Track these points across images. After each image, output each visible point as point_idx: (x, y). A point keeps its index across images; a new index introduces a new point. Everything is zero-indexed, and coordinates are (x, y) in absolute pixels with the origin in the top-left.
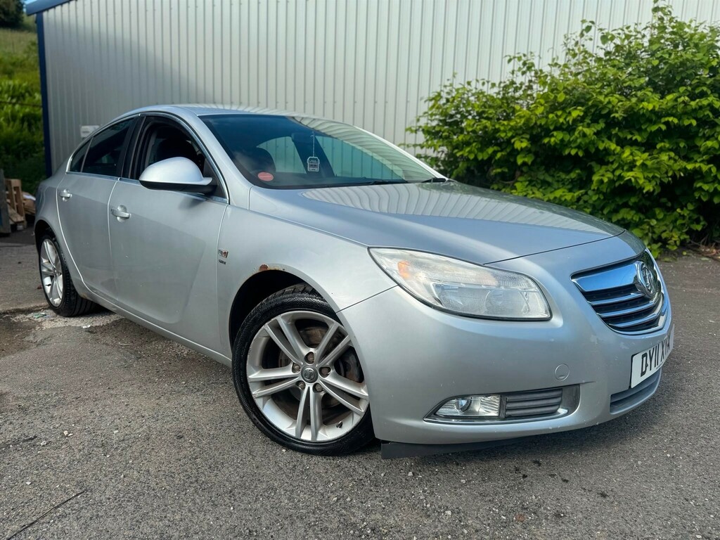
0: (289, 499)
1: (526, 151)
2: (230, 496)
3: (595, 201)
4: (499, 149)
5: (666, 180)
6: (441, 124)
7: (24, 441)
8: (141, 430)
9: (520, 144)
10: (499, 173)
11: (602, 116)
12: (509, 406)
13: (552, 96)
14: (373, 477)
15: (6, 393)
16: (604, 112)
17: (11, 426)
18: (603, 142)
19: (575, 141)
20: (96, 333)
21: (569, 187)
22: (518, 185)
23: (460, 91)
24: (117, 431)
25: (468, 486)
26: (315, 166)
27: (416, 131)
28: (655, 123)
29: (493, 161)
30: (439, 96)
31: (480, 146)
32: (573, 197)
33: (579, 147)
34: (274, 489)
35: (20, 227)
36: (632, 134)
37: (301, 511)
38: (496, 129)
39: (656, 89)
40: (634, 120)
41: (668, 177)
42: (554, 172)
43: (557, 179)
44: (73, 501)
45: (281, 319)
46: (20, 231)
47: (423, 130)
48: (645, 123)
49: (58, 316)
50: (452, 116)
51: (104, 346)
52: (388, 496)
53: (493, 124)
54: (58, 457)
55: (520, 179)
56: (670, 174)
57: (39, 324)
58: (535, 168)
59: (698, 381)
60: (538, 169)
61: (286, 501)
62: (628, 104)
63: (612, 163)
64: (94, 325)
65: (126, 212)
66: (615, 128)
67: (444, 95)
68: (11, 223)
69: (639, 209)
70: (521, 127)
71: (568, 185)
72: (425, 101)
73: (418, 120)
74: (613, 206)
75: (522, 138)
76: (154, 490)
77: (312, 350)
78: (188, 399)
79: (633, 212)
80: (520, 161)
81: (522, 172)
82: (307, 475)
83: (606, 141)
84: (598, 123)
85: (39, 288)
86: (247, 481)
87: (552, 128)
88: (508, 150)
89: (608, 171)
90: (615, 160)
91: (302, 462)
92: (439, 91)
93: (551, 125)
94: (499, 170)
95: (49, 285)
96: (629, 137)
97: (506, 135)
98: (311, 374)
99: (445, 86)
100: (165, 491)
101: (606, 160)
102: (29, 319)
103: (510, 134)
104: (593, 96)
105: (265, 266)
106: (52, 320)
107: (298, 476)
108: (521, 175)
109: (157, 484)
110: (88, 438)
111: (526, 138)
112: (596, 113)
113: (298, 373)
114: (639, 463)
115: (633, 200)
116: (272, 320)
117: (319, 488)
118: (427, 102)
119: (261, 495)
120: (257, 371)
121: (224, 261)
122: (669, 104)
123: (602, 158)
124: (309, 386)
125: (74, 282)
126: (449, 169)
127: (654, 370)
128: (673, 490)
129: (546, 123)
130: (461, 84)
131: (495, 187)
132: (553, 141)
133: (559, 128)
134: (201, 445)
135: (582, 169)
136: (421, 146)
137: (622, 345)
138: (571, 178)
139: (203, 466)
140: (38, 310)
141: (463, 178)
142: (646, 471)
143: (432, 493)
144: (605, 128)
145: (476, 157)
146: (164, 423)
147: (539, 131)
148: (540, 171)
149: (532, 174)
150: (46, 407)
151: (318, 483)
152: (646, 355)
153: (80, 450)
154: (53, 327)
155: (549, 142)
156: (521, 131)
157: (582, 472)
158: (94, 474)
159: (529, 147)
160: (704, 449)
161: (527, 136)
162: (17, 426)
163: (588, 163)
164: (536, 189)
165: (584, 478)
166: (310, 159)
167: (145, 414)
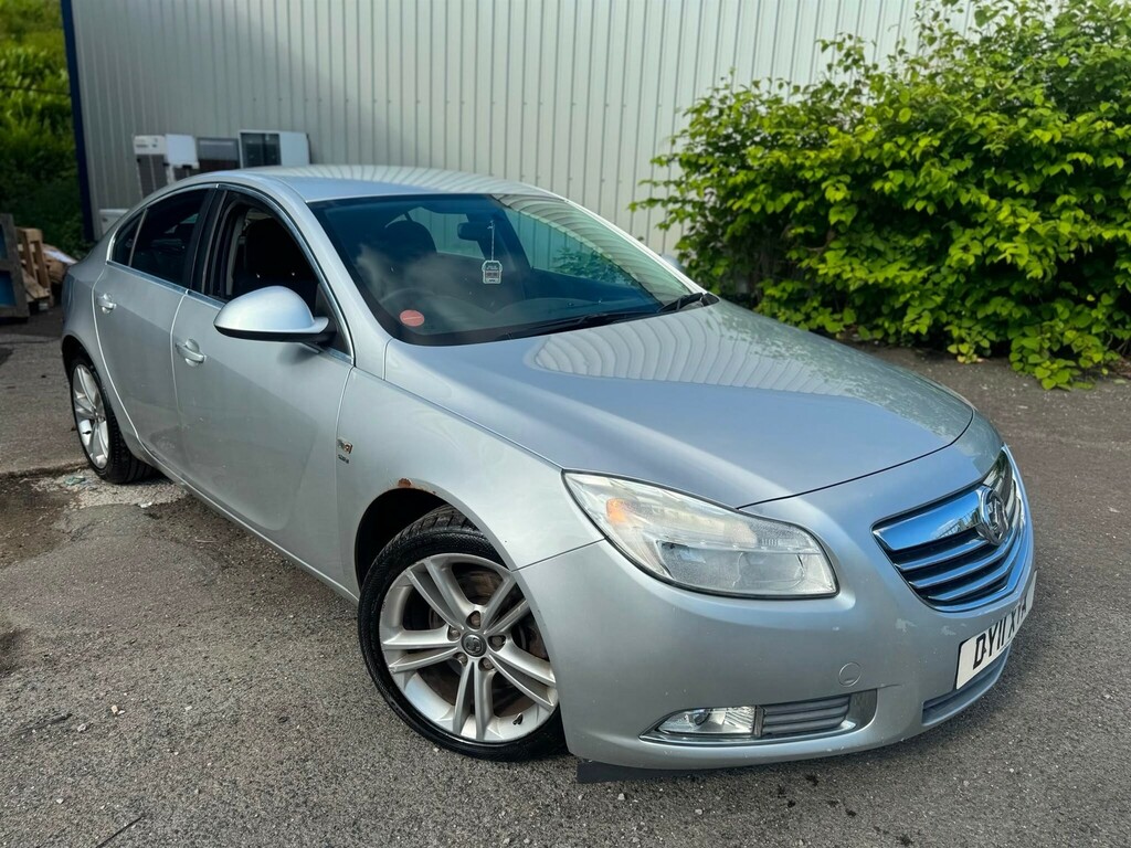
0: (440, 840)
1: (846, 203)
2: (354, 832)
3: (953, 284)
4: (802, 195)
5: (1065, 258)
6: (710, 150)
7: (54, 722)
8: (226, 704)
9: (836, 194)
10: (800, 234)
11: (969, 148)
12: (767, 720)
13: (890, 113)
14: (566, 801)
15: (27, 631)
16: (973, 141)
17: (34, 694)
18: (968, 191)
19: (922, 187)
20: (161, 517)
21: (912, 259)
22: (829, 255)
23: (742, 97)
24: (190, 707)
25: (705, 820)
26: (495, 274)
27: (669, 161)
28: (1053, 162)
29: (791, 215)
30: (708, 105)
31: (770, 190)
32: (915, 277)
33: (928, 198)
34: (418, 820)
35: (44, 306)
36: (1016, 179)
38: (796, 164)
39: (1061, 102)
40: (1020, 156)
41: (1069, 252)
42: (890, 233)
43: (893, 245)
44: (125, 835)
45: (432, 564)
46: (45, 311)
47: (680, 160)
48: (1039, 160)
49: (104, 483)
50: (728, 137)
51: (173, 545)
52: (586, 836)
53: (792, 155)
54: (103, 753)
55: (833, 245)
56: (1073, 247)
57: (74, 495)
58: (858, 226)
59: (1076, 628)
60: (864, 227)
62: (1013, 129)
63: (982, 225)
64: (159, 501)
65: (198, 352)
66: (990, 169)
67: (716, 103)
68: (29, 300)
69: (1022, 300)
70: (838, 162)
71: (909, 256)
72: (685, 115)
73: (674, 142)
74: (982, 293)
75: (839, 181)
76: (242, 817)
77: (478, 608)
78: (298, 648)
79: (1010, 305)
80: (833, 219)
81: (837, 232)
82: (469, 796)
83: (973, 189)
84: (962, 159)
85: (73, 430)
86: (379, 803)
87: (887, 164)
88: (816, 198)
89: (976, 238)
90: (986, 220)
91: (462, 771)
92: (707, 96)
93: (887, 159)
94: (801, 230)
95: (88, 433)
96: (1011, 184)
97: (814, 175)
98: (476, 645)
99: (717, 90)
100: (259, 820)
101: (973, 220)
102: (59, 485)
103: (819, 174)
104: (957, 115)
105: (405, 481)
106: (94, 490)
107: (455, 796)
108: (835, 239)
109: (247, 807)
110: (147, 718)
111: (844, 183)
112: (961, 143)
113: (457, 641)
114: (966, 783)
115: (1016, 288)
116: (418, 563)
117: (485, 820)
118: (689, 115)
119: (399, 830)
120: (397, 632)
121: (347, 458)
122: (1081, 131)
123: (967, 217)
124: (474, 660)
125: (125, 437)
126: (722, 223)
128: (1010, 834)
129: (879, 157)
130: (742, 86)
131: (793, 255)
132: (887, 186)
133: (898, 165)
134: (314, 736)
135: (933, 232)
136: (678, 184)
137: (945, 631)
138: (915, 246)
139: (315, 775)
140: (73, 471)
141: (743, 238)
142: (974, 798)
143: (651, 831)
144: (973, 167)
145: (763, 208)
146: (260, 693)
147: (867, 169)
148: (866, 232)
149: (854, 236)
150: (85, 658)
151: (484, 810)
152: (983, 637)
153: (135, 742)
154: (97, 504)
155: (882, 188)
156: (838, 170)
157: (877, 799)
158: (156, 787)
159: (849, 197)
160: (1067, 759)
161: (847, 179)
162: (43, 695)
163: (942, 223)
164: (859, 261)
165: (880, 810)
166: (487, 264)
167: (233, 675)
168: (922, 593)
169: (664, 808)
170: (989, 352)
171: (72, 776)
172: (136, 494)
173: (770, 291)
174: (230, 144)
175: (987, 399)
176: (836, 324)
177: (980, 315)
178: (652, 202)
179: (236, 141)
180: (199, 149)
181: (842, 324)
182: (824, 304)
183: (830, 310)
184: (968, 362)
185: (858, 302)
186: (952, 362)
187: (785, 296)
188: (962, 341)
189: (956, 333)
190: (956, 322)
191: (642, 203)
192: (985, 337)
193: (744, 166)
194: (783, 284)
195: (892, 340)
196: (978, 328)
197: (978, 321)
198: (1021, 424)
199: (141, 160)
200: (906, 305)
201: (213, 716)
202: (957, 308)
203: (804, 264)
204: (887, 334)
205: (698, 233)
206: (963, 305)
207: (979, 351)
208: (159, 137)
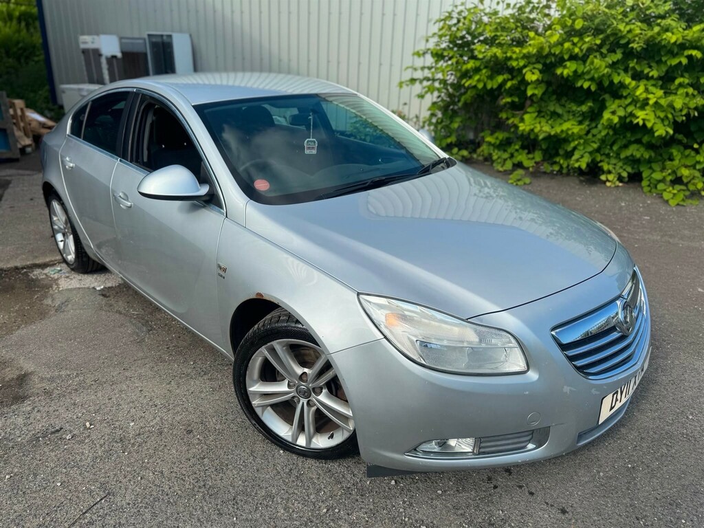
0: (285, 509)
1: (538, 82)
2: (233, 504)
3: (605, 136)
4: (510, 77)
5: (679, 119)
6: (451, 46)
7: (53, 433)
8: (155, 422)
9: (532, 76)
10: (508, 103)
11: (618, 45)
12: (483, 445)
13: (569, 22)
14: (360, 485)
15: (32, 373)
16: (623, 42)
17: (39, 414)
18: (619, 74)
19: (588, 72)
20: (109, 296)
21: (580, 119)
22: (526, 117)
23: (472, 11)
24: (133, 424)
25: (444, 497)
26: (313, 148)
27: (424, 53)
28: (674, 55)
29: (503, 90)
30: (450, 17)
31: (490, 73)
32: (581, 130)
33: (592, 79)
34: (272, 497)
35: (29, 150)
36: (650, 67)
37: (295, 522)
38: (506, 57)
39: (682, 15)
40: (653, 51)
41: (682, 116)
42: (566, 101)
43: (568, 110)
44: (98, 506)
45: (277, 344)
46: (29, 154)
47: (432, 53)
48: (665, 55)
49: (73, 272)
50: (463, 38)
51: (117, 315)
52: (372, 507)
53: (505, 51)
54: (83, 453)
55: (529, 110)
56: (684, 112)
57: (55, 281)
58: (546, 97)
59: (674, 371)
60: (549, 98)
61: (282, 511)
62: (650, 33)
63: (626, 98)
64: (109, 285)
65: (127, 200)
66: (633, 60)
67: (455, 15)
68: (19, 146)
69: (650, 146)
70: (534, 55)
71: (578, 117)
72: (435, 23)
73: (427, 41)
74: (624, 142)
75: (534, 68)
76: (167, 495)
77: (306, 370)
78: (196, 384)
79: (642, 150)
80: (529, 93)
81: (532, 101)
82: (302, 481)
83: (622, 73)
84: (616, 53)
85: (52, 237)
86: (248, 486)
87: (566, 57)
88: (519, 79)
89: (621, 106)
90: (629, 94)
91: (297, 465)
92: (450, 10)
93: (567, 53)
94: (509, 100)
95: (62, 241)
96: (646, 71)
98: (305, 392)
99: (456, 6)
100: (177, 496)
101: (620, 94)
102: (46, 274)
103: (522, 63)
104: (613, 24)
105: (260, 295)
106: (67, 277)
107: (293, 481)
108: (531, 106)
109: (170, 488)
110: (108, 431)
111: (538, 69)
112: (614, 42)
113: (294, 389)
114: (601, 474)
115: (646, 139)
116: (269, 344)
117: (312, 497)
118: (437, 24)
119: (261, 504)
120: (257, 383)
121: (224, 275)
122: (695, 35)
123: (616, 91)
124: (304, 401)
125: (84, 246)
126: (458, 94)
127: (624, 400)
128: (627, 506)
129: (561, 52)
130: (472, 3)
131: (503, 115)
132: (566, 72)
133: (573, 58)
134: (208, 442)
135: (594, 101)
136: (430, 68)
137: (594, 391)
138: (582, 111)
139: (209, 468)
140: (54, 265)
141: (472, 104)
142: (606, 484)
143: (411, 504)
144: (621, 59)
145: (485, 85)
146: (174, 414)
147: (553, 60)
148: (551, 101)
149: (543, 104)
150: (68, 391)
151: (311, 491)
152: (617, 393)
153: (101, 446)
154: (70, 287)
155: (562, 73)
156: (534, 60)
157: (548, 484)
158: (115, 475)
159: (540, 78)
160: (664, 459)
161: (540, 66)
162: (44, 415)
163: (600, 96)
164: (545, 120)
165: (549, 491)
166: (308, 141)
167: (158, 402)
168: (580, 369)
169: (419, 489)
170: (626, 180)
171: (65, 468)
172: (93, 280)
173: (488, 139)
174: (141, 41)
175: (623, 212)
176: (529, 161)
177: (623, 156)
178: (413, 81)
179: (144, 39)
180: (121, 45)
181: (533, 161)
182: (523, 147)
183: (526, 151)
184: (613, 186)
185: (544, 146)
186: (603, 185)
187: (498, 142)
188: (609, 172)
189: (606, 167)
190: (607, 160)
191: (407, 81)
192: (624, 170)
193: (473, 57)
194: (496, 135)
195: (565, 171)
196: (620, 164)
197: (620, 160)
198: (645, 229)
199: (85, 52)
200: (575, 148)
201: (147, 429)
202: (607, 151)
203: (510, 121)
204: (561, 167)
205: (443, 100)
206: (611, 148)
207: (620, 179)
208: (96, 37)
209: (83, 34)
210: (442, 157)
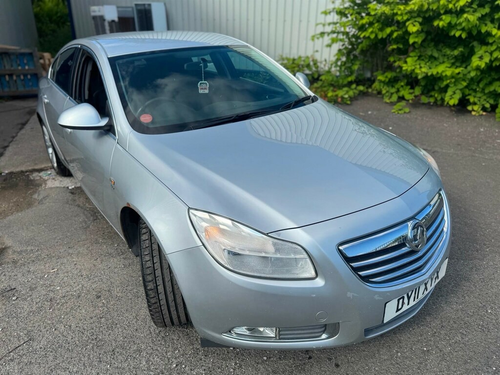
0: (146, 362)
1: (418, 32)
2: (112, 355)
4: (396, 29)
6: (352, 5)
7: (8, 292)
8: (77, 288)
9: (413, 28)
10: (395, 49)
12: (282, 333)
15: (9, 247)
17: (4, 277)
18: (486, 25)
19: (460, 24)
20: (75, 194)
21: (452, 62)
22: (409, 60)
25: (267, 362)
26: (205, 88)
27: (330, 12)
29: (391, 39)
31: (381, 26)
32: (453, 72)
33: (463, 29)
34: (140, 351)
37: (151, 373)
38: (394, 13)
42: (442, 47)
43: (443, 53)
44: (21, 348)
47: (336, 11)
49: (58, 176)
51: (76, 208)
52: (210, 366)
53: (392, 8)
54: (23, 308)
55: (411, 54)
57: (45, 181)
58: (425, 44)
60: (428, 44)
61: (144, 363)
63: (492, 44)
64: (77, 186)
70: (416, 11)
71: (451, 59)
73: (333, 2)
74: (489, 79)
75: (416, 21)
76: (69, 343)
78: (114, 262)
80: (411, 41)
81: (414, 47)
82: (165, 341)
83: (489, 24)
84: (484, 8)
86: (126, 341)
87: (442, 12)
88: (404, 30)
89: (487, 52)
90: (494, 41)
93: (442, 9)
94: (395, 47)
95: (51, 154)
97: (402, 18)
100: (75, 345)
101: (487, 41)
102: (40, 177)
103: (405, 18)
105: (129, 204)
106: (53, 179)
107: (159, 341)
108: (413, 51)
109: (72, 339)
110: (44, 292)
111: (418, 22)
114: (399, 354)
117: (169, 354)
119: (131, 356)
121: (114, 187)
123: (483, 39)
126: (356, 43)
129: (438, 7)
131: (392, 59)
132: (441, 24)
133: (448, 12)
134: (109, 306)
135: (465, 46)
136: (335, 23)
137: (376, 297)
138: (454, 55)
139: (103, 326)
140: (47, 170)
141: (367, 50)
143: (241, 366)
144: (489, 13)
145: (376, 36)
146: (92, 283)
147: (431, 14)
148: (430, 47)
149: (422, 50)
150: (28, 262)
151: (170, 349)
152: (403, 298)
153: (37, 303)
154: (53, 186)
155: (438, 25)
156: (415, 15)
158: (39, 325)
159: (420, 29)
160: (456, 345)
161: (420, 20)
162: (8, 278)
163: (470, 43)
164: (424, 63)
166: (201, 84)
167: (84, 273)
168: (364, 278)
170: (490, 109)
171: (8, 318)
172: (69, 182)
173: (380, 78)
174: (130, 9)
175: (480, 136)
176: (410, 95)
177: (487, 91)
178: (322, 34)
179: (132, 8)
180: (119, 12)
181: (413, 95)
182: (407, 84)
183: (409, 87)
184: (477, 115)
185: (423, 83)
186: (469, 114)
187: (387, 80)
188: (475, 104)
189: (472, 100)
190: (473, 94)
191: (318, 34)
192: (488, 102)
193: (368, 14)
194: (386, 74)
195: (439, 103)
196: (485, 97)
197: (485, 94)
198: (495, 151)
199: (94, 18)
200: (447, 86)
201: (71, 293)
202: (474, 87)
203: (396, 64)
204: (436, 99)
205: (346, 48)
206: (478, 85)
207: (484, 109)
208: (101, 7)
209: (94, 5)
210: (309, 95)
